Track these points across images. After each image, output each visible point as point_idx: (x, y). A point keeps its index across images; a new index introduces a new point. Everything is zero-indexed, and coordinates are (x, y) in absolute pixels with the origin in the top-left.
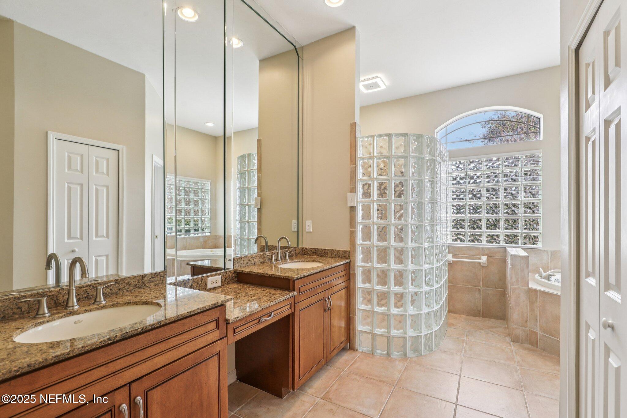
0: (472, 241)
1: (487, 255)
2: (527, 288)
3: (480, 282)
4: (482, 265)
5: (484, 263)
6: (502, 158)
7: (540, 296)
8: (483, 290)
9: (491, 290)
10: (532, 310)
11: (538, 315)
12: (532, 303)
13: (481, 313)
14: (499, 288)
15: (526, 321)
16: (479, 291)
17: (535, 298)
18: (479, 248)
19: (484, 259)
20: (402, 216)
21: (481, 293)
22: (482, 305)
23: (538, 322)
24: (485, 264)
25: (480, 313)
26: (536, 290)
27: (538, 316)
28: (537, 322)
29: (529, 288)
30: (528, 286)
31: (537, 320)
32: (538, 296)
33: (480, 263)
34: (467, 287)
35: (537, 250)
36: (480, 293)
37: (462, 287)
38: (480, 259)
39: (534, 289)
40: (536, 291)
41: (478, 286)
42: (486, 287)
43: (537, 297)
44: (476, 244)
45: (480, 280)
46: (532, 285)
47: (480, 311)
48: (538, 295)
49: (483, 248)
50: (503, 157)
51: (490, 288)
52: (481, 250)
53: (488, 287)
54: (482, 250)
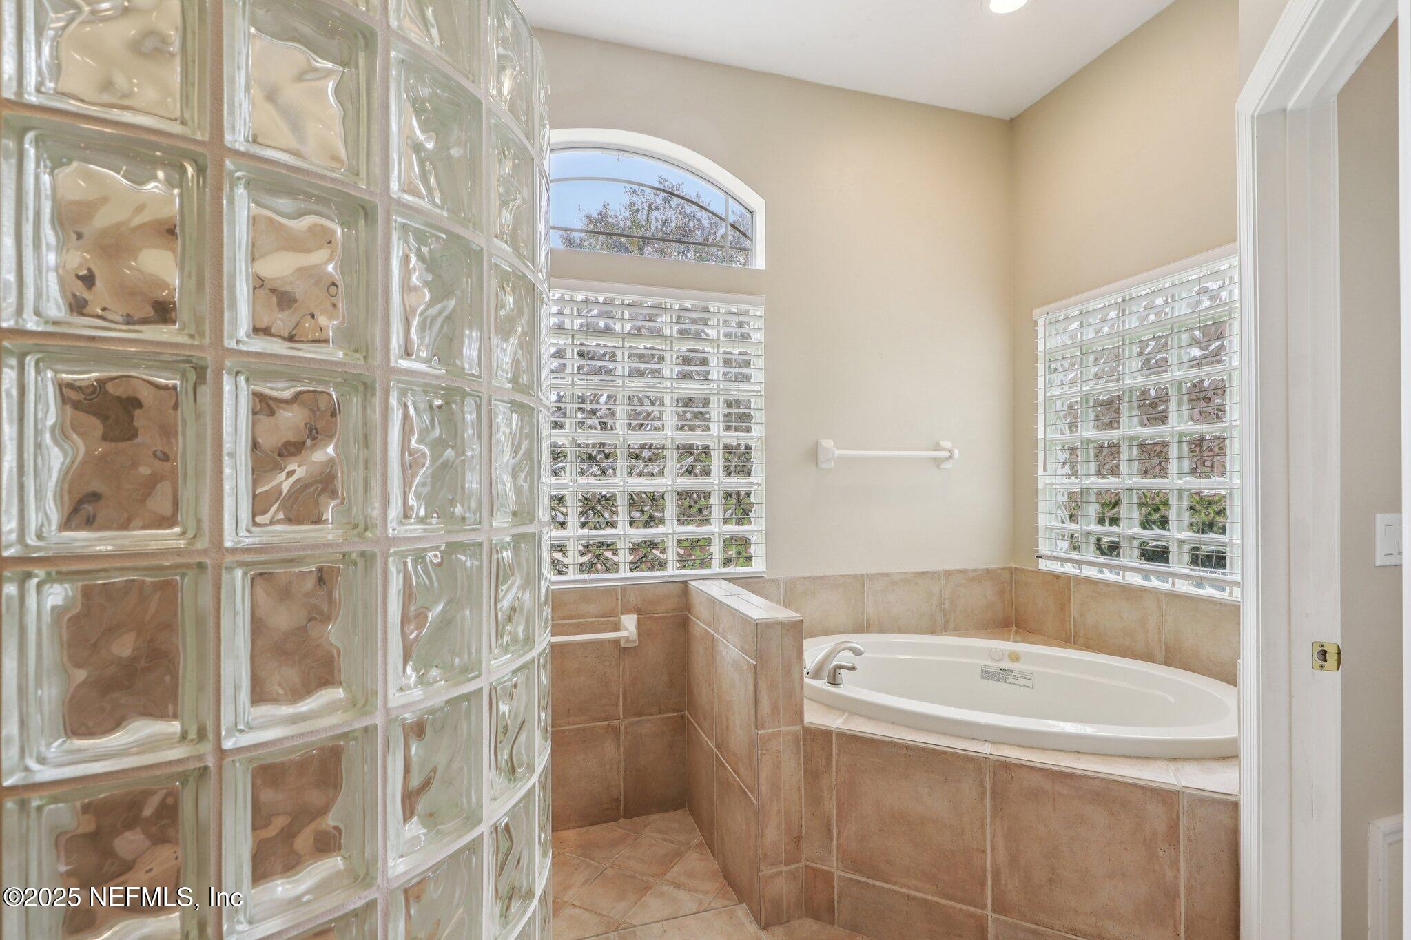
0: (589, 567)
1: (637, 611)
2: (798, 727)
3: (617, 705)
4: (623, 645)
5: (631, 638)
6: (671, 305)
7: (840, 751)
8: (626, 728)
9: (650, 720)
10: (815, 800)
11: (835, 812)
12: (813, 775)
13: (622, 806)
14: (669, 711)
15: (798, 840)
16: (616, 731)
17: (823, 758)
18: (614, 589)
19: (629, 625)
20: (325, 483)
21: (622, 737)
22: (625, 779)
23: (835, 839)
24: (634, 641)
25: (618, 808)
26: (826, 731)
27: (835, 818)
28: (831, 839)
29: (803, 727)
30: (802, 721)
31: (830, 831)
32: (835, 752)
33: (616, 642)
34: (578, 729)
35: (757, 580)
36: (618, 740)
37: (564, 731)
38: (616, 628)
39: (821, 730)
40: (826, 734)
41: (611, 718)
42: (635, 715)
43: (831, 755)
44: (601, 579)
45: (618, 697)
46: (814, 717)
47: (618, 800)
48: (834, 746)
49: (624, 588)
50: (673, 301)
51: (646, 715)
52: (620, 599)
53: (640, 714)
54: (623, 595)
